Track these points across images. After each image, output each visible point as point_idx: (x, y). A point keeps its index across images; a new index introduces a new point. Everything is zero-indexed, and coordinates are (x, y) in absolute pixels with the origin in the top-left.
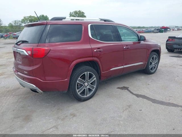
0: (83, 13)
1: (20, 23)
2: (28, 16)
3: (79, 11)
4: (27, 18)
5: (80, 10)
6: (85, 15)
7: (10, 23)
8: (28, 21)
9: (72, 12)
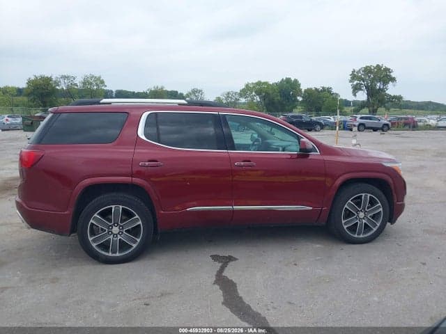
0: (387, 70)
1: (237, 96)
2: (254, 82)
3: (378, 65)
4: (252, 86)
5: (380, 65)
6: (393, 75)
7: (219, 98)
8: (254, 93)
9: (357, 69)
